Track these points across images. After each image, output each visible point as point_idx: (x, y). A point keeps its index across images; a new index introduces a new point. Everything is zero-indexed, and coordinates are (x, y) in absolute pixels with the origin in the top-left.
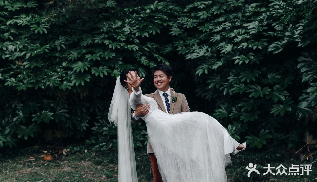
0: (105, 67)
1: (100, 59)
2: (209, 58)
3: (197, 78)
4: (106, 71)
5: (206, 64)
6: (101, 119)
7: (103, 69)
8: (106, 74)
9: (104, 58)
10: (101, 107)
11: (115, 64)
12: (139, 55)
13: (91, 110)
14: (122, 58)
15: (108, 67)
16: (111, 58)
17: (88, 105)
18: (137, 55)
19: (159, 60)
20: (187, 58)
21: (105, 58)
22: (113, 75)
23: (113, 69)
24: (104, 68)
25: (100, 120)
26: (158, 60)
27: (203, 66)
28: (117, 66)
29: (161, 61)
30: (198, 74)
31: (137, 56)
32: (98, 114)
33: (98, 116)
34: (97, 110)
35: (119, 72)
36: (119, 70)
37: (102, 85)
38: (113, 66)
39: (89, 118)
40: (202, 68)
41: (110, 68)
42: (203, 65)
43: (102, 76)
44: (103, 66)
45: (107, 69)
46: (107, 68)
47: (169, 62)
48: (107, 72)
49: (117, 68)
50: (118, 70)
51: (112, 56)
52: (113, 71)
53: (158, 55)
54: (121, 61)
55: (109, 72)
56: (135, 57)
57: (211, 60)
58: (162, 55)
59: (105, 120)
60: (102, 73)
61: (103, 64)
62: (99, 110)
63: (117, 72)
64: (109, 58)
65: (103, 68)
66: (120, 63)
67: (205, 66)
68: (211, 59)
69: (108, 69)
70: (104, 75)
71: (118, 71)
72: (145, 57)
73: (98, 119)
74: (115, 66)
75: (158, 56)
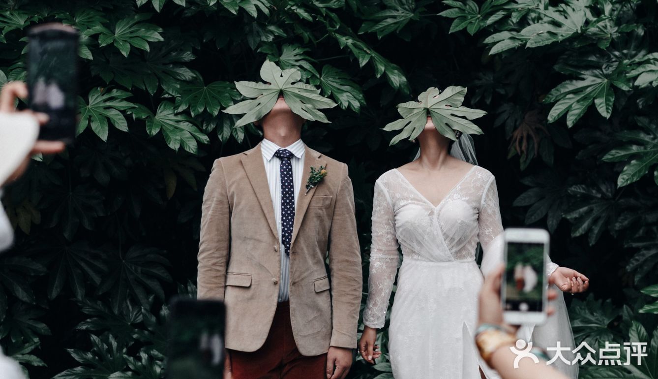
0: (115, 93)
1: (91, 57)
2: (614, 45)
3: (524, 144)
4: (123, 112)
5: (597, 72)
6: (97, 334)
7: (108, 104)
8: (123, 126)
9: (112, 49)
10: (97, 280)
11: (160, 81)
12: (271, 38)
13: (54, 294)
14: (194, 52)
15: (129, 94)
16: (143, 52)
17: (39, 267)
18: (264, 39)
19: (363, 62)
20: (494, 51)
21: (118, 52)
22: (155, 132)
23: (152, 103)
24: (112, 99)
25: (94, 337)
26: (356, 61)
27: (580, 84)
28: (171, 90)
29: (371, 65)
30: (563, 118)
31: (261, 44)
32: (86, 311)
33: (83, 318)
34: (80, 294)
35: (179, 118)
36: (180, 110)
37: (103, 178)
38: (152, 92)
39: (42, 327)
40: (576, 92)
41: (138, 97)
42: (583, 79)
43: (104, 137)
44: (109, 91)
45: (124, 105)
46: (128, 99)
47: (405, 71)
48: (128, 118)
49: (172, 100)
50: (176, 108)
51: (150, 43)
52: (155, 113)
53: (353, 38)
54: (190, 65)
55: (134, 116)
56: (253, 48)
57: (617, 53)
58: (370, 40)
59: (116, 338)
60: (102, 123)
61: (107, 79)
62: (91, 292)
63: (172, 117)
64: (135, 52)
65: (106, 97)
66: (187, 74)
67: (589, 79)
68: (618, 50)
69: (132, 105)
70: (112, 129)
71: (176, 115)
72: (297, 51)
73: (87, 332)
74: (160, 91)
75: (354, 45)
